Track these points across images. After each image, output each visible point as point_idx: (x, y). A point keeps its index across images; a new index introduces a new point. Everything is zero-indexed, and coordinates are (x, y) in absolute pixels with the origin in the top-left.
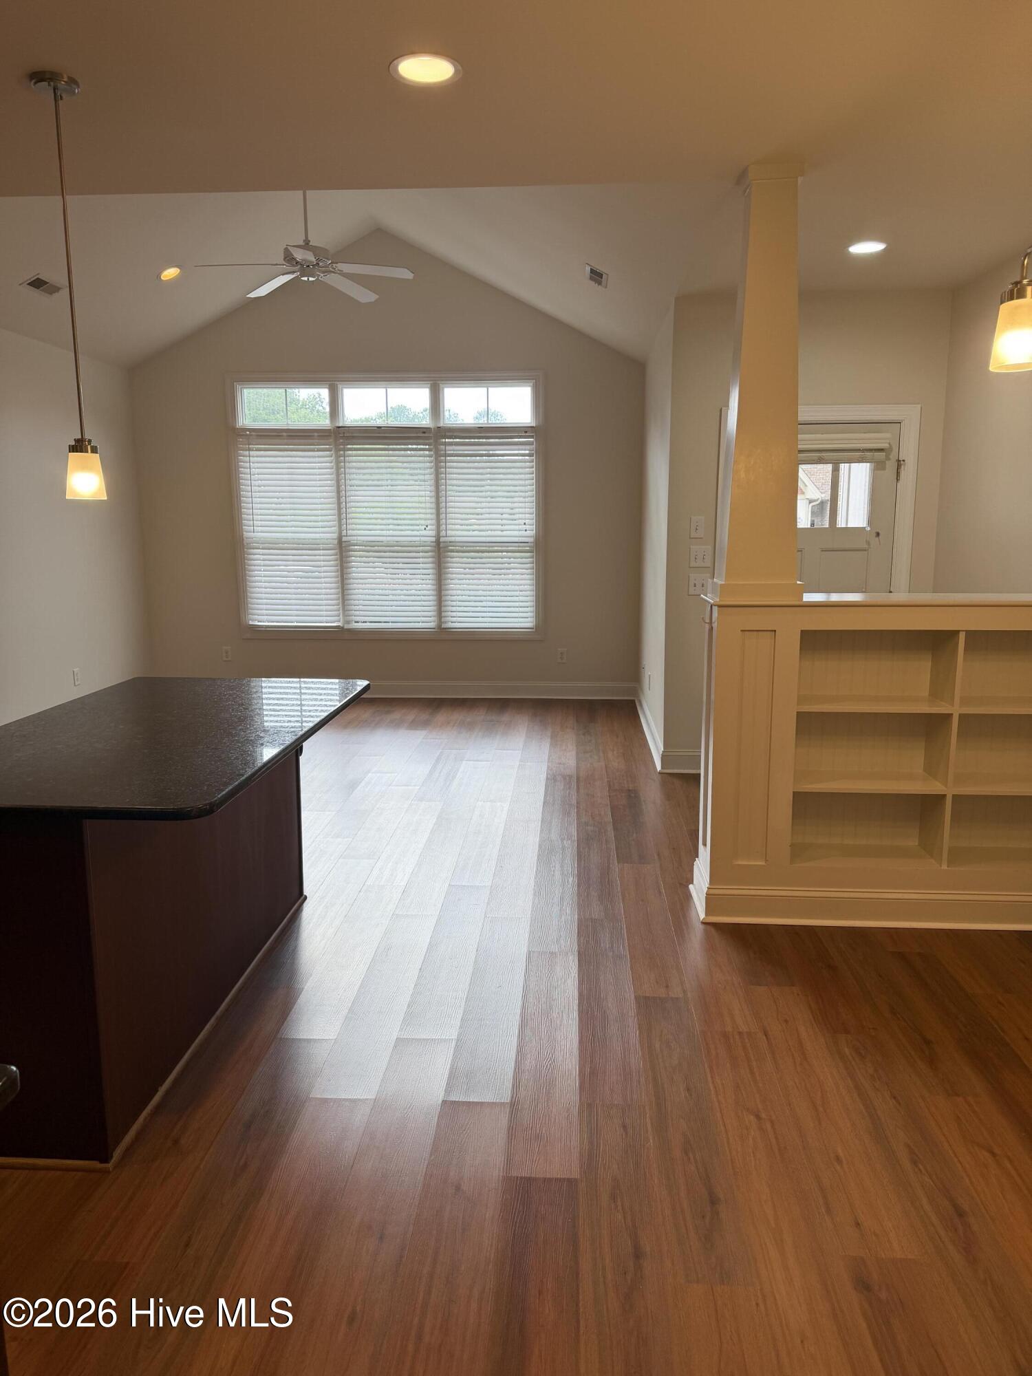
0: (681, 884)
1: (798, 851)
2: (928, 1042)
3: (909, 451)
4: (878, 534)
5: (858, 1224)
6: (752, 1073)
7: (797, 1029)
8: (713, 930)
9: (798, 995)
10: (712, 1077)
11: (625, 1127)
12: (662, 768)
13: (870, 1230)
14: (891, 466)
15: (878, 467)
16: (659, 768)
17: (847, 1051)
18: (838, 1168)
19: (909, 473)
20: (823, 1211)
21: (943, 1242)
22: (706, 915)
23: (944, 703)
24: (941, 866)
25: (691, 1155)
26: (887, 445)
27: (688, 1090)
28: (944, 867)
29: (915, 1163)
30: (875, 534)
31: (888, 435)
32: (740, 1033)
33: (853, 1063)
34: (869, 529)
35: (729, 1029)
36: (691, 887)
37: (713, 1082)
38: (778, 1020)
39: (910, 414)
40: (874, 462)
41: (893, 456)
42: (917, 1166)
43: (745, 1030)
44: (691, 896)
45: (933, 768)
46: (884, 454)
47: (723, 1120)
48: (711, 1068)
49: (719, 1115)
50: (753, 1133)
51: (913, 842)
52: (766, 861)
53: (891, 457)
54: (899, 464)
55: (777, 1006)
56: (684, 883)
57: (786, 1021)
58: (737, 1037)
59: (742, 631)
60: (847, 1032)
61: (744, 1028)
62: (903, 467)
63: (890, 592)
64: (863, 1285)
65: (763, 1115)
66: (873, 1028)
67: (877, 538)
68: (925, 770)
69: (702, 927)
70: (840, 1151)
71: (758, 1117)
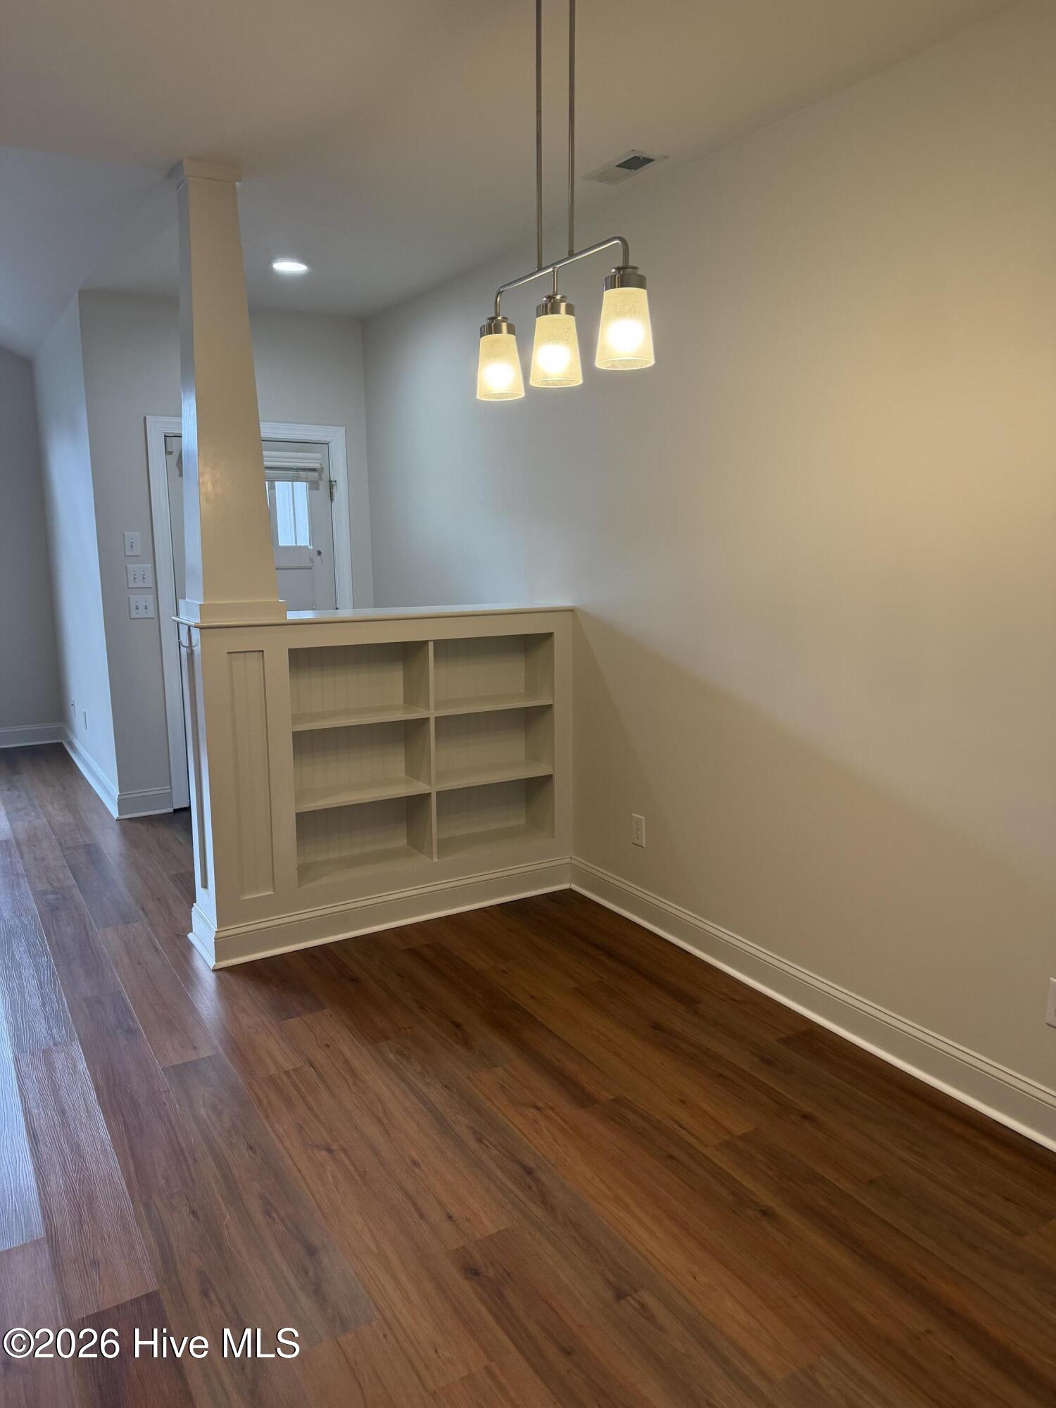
0: (178, 935)
1: (304, 872)
2: (457, 1025)
3: (339, 473)
4: (319, 553)
5: (450, 1218)
6: (310, 1109)
7: (340, 1051)
8: (227, 975)
9: (331, 1016)
10: (271, 1127)
11: (193, 1212)
12: (120, 814)
13: (463, 1219)
14: (323, 485)
15: (314, 486)
16: (116, 815)
17: (392, 1056)
18: (417, 1170)
19: (341, 492)
20: (417, 1217)
21: (523, 1203)
22: (216, 961)
23: (420, 709)
24: (432, 860)
25: (274, 1215)
26: (319, 465)
27: (251, 1148)
28: (435, 860)
29: (480, 1141)
30: (317, 553)
31: (318, 456)
32: (287, 1073)
33: (401, 1066)
34: (311, 547)
35: (273, 1071)
36: (190, 936)
37: (274, 1131)
38: (319, 1047)
39: (337, 437)
40: (309, 482)
41: (325, 476)
42: (483, 1143)
43: (291, 1068)
44: (193, 945)
45: (413, 771)
46: (317, 474)
47: (297, 1166)
48: (267, 1117)
49: (290, 1162)
50: (329, 1168)
51: (402, 842)
52: (274, 890)
53: (323, 477)
54: (331, 484)
55: (313, 1033)
56: (182, 934)
57: (328, 1046)
58: (285, 1078)
59: (228, 653)
60: (387, 1038)
61: (288, 1066)
62: (335, 487)
63: (337, 609)
64: (472, 1272)
65: (335, 1147)
66: (409, 1028)
67: (319, 557)
68: (407, 773)
69: (213, 975)
70: (414, 1154)
71: (329, 1150)
